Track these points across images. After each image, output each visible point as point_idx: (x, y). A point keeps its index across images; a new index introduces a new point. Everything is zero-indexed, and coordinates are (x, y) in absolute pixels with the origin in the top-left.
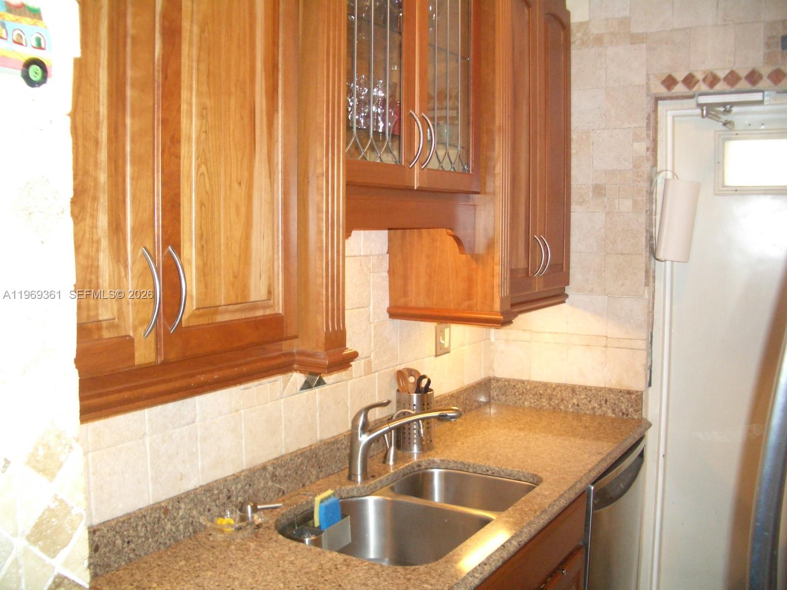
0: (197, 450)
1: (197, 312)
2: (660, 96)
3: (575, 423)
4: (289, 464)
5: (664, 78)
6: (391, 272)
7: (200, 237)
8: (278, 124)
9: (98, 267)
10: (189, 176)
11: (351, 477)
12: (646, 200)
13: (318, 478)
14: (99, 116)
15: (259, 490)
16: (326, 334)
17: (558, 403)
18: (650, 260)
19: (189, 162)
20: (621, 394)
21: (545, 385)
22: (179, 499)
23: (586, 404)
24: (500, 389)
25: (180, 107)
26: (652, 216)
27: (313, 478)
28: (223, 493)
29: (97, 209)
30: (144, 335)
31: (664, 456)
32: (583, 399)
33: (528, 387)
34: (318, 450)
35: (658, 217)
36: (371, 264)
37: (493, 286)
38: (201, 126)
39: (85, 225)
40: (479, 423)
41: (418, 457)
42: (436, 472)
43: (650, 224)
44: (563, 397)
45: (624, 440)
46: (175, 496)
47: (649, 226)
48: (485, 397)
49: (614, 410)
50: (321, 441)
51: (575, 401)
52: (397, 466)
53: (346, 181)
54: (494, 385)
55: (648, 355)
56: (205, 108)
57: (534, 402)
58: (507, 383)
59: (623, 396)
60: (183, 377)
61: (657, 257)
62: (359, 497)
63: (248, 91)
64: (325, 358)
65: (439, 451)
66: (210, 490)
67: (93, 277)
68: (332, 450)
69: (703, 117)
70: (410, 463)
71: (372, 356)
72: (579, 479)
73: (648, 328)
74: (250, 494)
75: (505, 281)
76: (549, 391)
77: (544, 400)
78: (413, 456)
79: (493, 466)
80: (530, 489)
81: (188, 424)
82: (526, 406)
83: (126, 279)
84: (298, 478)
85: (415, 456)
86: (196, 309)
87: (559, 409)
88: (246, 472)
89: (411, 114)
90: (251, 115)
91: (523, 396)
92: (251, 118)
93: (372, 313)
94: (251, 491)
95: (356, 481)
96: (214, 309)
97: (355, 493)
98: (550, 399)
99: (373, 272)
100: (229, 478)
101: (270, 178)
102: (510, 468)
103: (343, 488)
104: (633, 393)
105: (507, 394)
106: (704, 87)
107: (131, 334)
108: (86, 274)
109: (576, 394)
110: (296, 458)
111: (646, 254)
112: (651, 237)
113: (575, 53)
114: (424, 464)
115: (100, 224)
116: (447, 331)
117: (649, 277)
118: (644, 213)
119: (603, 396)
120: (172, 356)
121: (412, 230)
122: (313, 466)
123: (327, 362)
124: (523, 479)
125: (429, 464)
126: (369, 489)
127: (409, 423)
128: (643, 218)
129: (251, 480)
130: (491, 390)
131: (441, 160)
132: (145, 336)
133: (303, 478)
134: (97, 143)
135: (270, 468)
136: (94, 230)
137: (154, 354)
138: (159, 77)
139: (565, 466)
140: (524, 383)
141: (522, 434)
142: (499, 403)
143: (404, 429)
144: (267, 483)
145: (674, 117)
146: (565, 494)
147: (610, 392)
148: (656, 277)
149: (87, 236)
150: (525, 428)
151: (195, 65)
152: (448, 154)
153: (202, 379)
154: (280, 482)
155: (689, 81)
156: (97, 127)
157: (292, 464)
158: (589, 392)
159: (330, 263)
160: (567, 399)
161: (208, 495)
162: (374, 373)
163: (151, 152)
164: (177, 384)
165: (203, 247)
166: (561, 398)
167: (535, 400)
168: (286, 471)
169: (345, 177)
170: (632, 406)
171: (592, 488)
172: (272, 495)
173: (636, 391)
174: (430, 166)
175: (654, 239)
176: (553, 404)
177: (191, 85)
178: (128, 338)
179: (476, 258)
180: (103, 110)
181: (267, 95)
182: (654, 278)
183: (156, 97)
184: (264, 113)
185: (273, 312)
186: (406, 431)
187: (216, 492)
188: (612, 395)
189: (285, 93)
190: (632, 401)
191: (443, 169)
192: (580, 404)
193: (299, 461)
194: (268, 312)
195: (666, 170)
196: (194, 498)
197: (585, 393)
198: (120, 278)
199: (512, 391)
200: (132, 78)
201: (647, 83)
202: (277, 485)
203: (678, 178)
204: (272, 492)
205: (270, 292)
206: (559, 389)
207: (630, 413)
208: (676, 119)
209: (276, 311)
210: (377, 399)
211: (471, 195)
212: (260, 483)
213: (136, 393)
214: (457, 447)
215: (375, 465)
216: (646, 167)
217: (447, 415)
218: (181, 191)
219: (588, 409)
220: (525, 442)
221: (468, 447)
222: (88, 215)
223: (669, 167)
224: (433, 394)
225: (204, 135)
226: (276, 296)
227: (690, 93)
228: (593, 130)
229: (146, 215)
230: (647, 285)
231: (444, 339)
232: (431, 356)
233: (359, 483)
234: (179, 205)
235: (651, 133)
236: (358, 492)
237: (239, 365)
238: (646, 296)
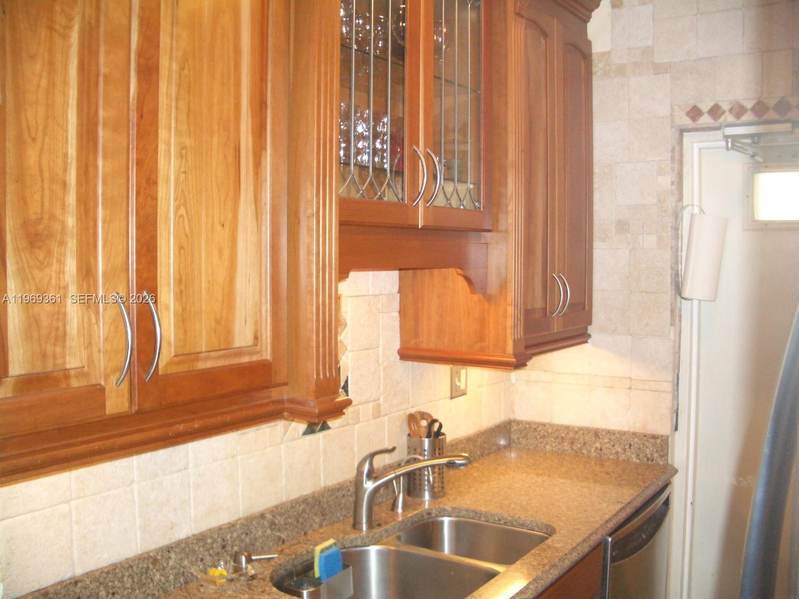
0: (189, 498)
1: (176, 359)
2: (685, 128)
3: (598, 468)
4: (289, 512)
5: (689, 109)
6: (402, 312)
7: (179, 281)
8: (266, 163)
9: (65, 314)
10: (167, 219)
11: (356, 525)
12: (671, 236)
13: (321, 526)
14: (67, 158)
15: (256, 539)
16: (316, 381)
17: (581, 447)
18: (675, 299)
19: (166, 204)
20: (645, 438)
21: (567, 428)
22: (169, 549)
23: (610, 449)
24: (521, 432)
25: (157, 146)
26: (678, 252)
27: (316, 526)
28: (217, 542)
29: (65, 255)
30: (116, 383)
31: (691, 503)
32: (606, 443)
33: (550, 430)
34: (321, 498)
35: (684, 254)
36: (380, 304)
37: (506, 327)
38: (180, 167)
39: (51, 271)
40: (496, 468)
41: (429, 505)
42: (446, 520)
43: (676, 261)
44: (585, 441)
45: (647, 487)
46: (166, 546)
47: (675, 264)
48: (506, 440)
49: (638, 455)
50: (325, 488)
51: (598, 445)
52: (405, 513)
53: (339, 221)
54: (515, 427)
55: (673, 398)
56: (184, 147)
57: (556, 446)
58: (527, 426)
59: (648, 441)
60: (160, 427)
61: (682, 296)
62: (364, 546)
63: (232, 129)
64: (314, 407)
65: (451, 498)
66: (202, 540)
67: (60, 324)
68: (337, 497)
69: (727, 149)
70: (420, 510)
71: (381, 399)
72: (594, 530)
73: (674, 372)
74: (246, 543)
75: (519, 322)
76: (571, 435)
77: (566, 444)
78: (425, 503)
79: (506, 515)
80: (543, 539)
81: (180, 471)
82: (548, 450)
83: (97, 325)
84: (299, 526)
85: (427, 503)
86: (175, 356)
87: (582, 453)
88: (242, 521)
89: (414, 150)
90: (236, 154)
91: (544, 440)
92: (236, 157)
93: (381, 355)
94: (247, 540)
95: (361, 529)
96: (195, 356)
97: (359, 543)
98: (572, 443)
99: (382, 312)
100: (224, 527)
101: (257, 219)
102: (523, 518)
103: (346, 537)
104: (658, 438)
105: (528, 437)
106: (730, 118)
107: (103, 383)
108: (52, 321)
109: (599, 438)
110: (298, 506)
111: (671, 292)
112: (677, 275)
113: (597, 83)
114: (434, 512)
115: (68, 269)
116: (463, 372)
117: (675, 316)
118: (670, 250)
119: (627, 441)
120: (147, 406)
121: (423, 271)
122: (316, 514)
123: (317, 411)
124: (536, 529)
125: (439, 512)
126: (374, 538)
127: (420, 469)
128: (668, 255)
129: (248, 529)
130: (511, 432)
131: (449, 197)
132: (118, 384)
133: (305, 526)
134: (65, 185)
135: (269, 516)
136: (61, 276)
137: (128, 404)
138: (134, 116)
139: (581, 515)
140: (545, 426)
141: (540, 479)
142: (519, 446)
143: (415, 474)
144: (265, 532)
145: (700, 149)
146: (578, 548)
147: (634, 436)
148: (682, 315)
149: (54, 282)
150: (544, 474)
151: (174, 104)
152: (457, 190)
153: (181, 428)
154: (279, 530)
155: (715, 111)
156: (65, 170)
157: (293, 512)
158: (612, 436)
159: (321, 307)
160: (590, 443)
161: (201, 544)
162: (384, 416)
163: (125, 194)
164: (153, 434)
165: (181, 292)
166: (583, 442)
167: (557, 444)
168: (286, 519)
169: (338, 218)
170: (657, 451)
171: (610, 540)
172: (271, 544)
173: (661, 435)
174: (436, 203)
175: (680, 276)
176: (575, 448)
177: (170, 124)
178: (98, 387)
179: (489, 298)
180: (72, 151)
181: (253, 133)
182: (680, 317)
183: (131, 137)
184: (251, 152)
185: (259, 359)
186: (417, 477)
187: (209, 541)
188: (636, 440)
189: (273, 130)
190: (657, 446)
191: (451, 206)
192: (603, 448)
193: (301, 508)
194: (255, 358)
195: (693, 205)
196: (184, 547)
197: (609, 437)
198: (90, 324)
199: (533, 434)
200: (104, 119)
201: (671, 115)
202: (278, 534)
203: (704, 213)
204: (271, 541)
205: (256, 338)
206: (581, 432)
207: (655, 459)
208: (703, 151)
209: (264, 358)
210: (387, 443)
211: (483, 233)
212: (258, 531)
213: (108, 443)
214: (471, 493)
215: (382, 513)
216: (671, 202)
217: (455, 463)
218: (158, 234)
219: (612, 454)
220: (542, 489)
221: (482, 494)
222: (55, 260)
223: (696, 202)
224: (445, 438)
225: (183, 175)
226: (264, 342)
227: (716, 124)
228: (616, 163)
229: (120, 260)
230: (672, 324)
231: (459, 381)
232: (445, 398)
233: (364, 532)
234: (155, 248)
235: (676, 166)
236: (362, 542)
237: (222, 414)
238: (672, 336)
